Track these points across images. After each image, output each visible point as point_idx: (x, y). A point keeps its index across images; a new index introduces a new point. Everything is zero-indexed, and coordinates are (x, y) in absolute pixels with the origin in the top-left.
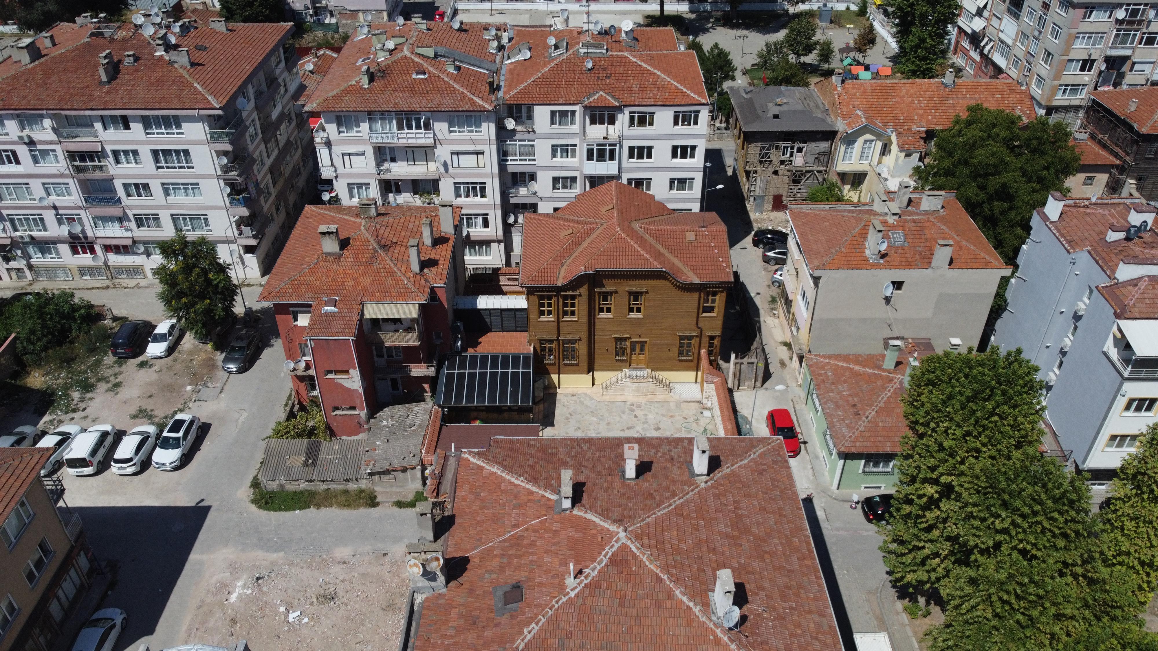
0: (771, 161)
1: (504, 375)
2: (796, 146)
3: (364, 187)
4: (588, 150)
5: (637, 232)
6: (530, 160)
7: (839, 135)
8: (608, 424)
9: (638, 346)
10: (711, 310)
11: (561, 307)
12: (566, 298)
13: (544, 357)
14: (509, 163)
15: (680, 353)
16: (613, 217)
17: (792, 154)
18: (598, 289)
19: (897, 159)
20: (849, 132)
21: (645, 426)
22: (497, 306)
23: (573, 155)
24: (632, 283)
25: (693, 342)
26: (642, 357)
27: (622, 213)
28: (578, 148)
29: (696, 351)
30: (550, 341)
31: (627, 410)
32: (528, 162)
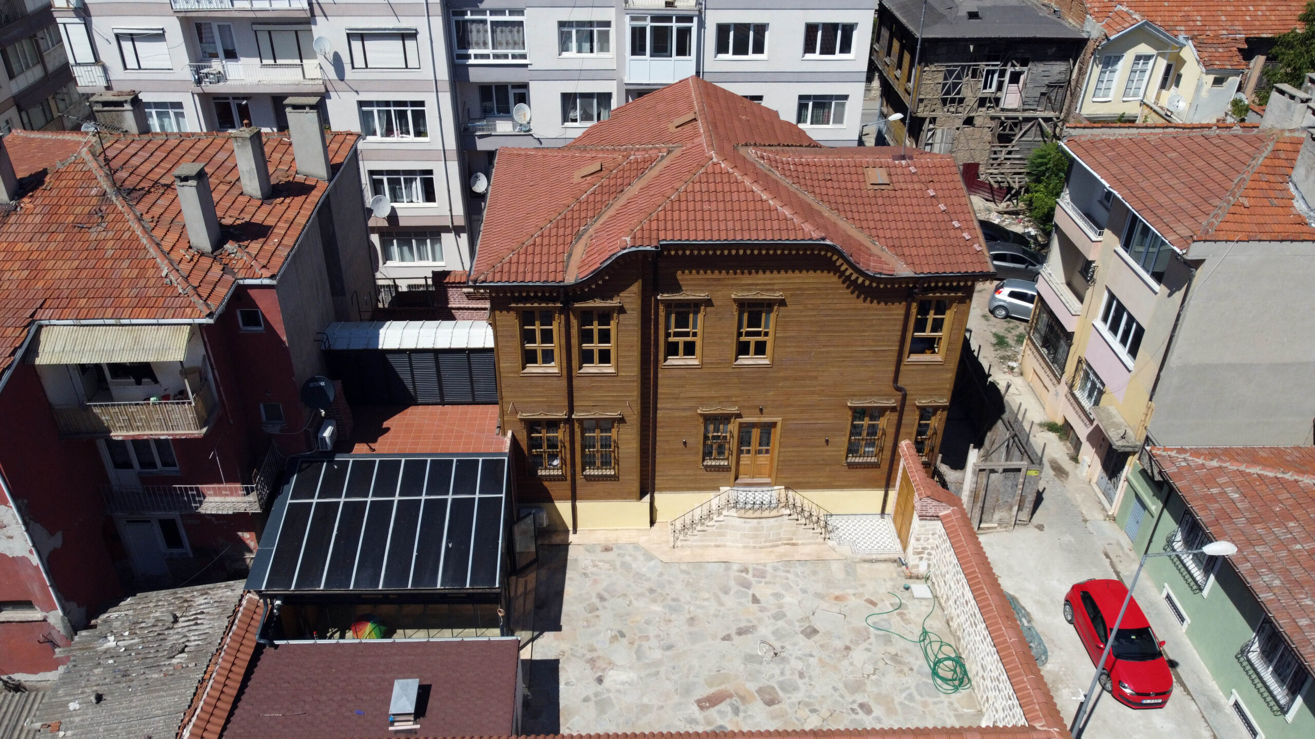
0: (961, 101)
1: (435, 508)
2: (1009, 70)
3: (171, 112)
4: (634, 30)
5: (753, 164)
6: (514, 57)
7: (1091, 46)
8: (692, 620)
9: (756, 434)
10: (929, 345)
11: (575, 341)
12: (586, 316)
13: (538, 462)
14: (472, 61)
15: (852, 449)
16: (697, 134)
17: (1000, 87)
18: (666, 296)
19: (1199, 88)
20: (1112, 38)
21: (781, 623)
22: (426, 343)
23: (604, 47)
24: (747, 279)
25: (882, 423)
26: (763, 459)
27: (715, 126)
28: (612, 31)
29: (889, 444)
30: (552, 424)
31: (732, 583)
32: (510, 61)
